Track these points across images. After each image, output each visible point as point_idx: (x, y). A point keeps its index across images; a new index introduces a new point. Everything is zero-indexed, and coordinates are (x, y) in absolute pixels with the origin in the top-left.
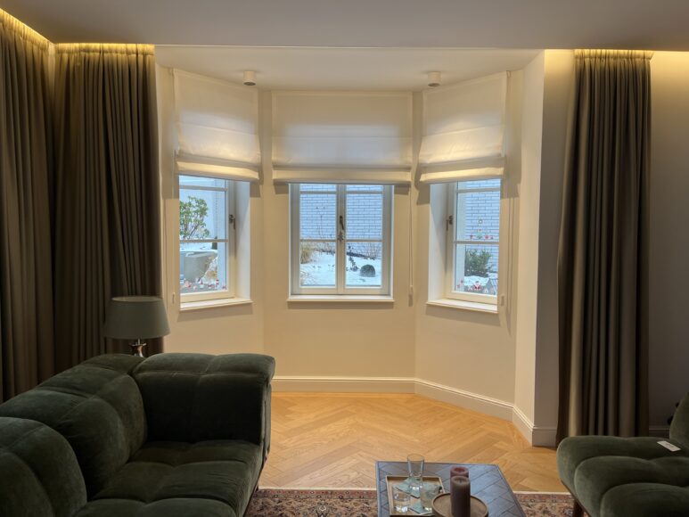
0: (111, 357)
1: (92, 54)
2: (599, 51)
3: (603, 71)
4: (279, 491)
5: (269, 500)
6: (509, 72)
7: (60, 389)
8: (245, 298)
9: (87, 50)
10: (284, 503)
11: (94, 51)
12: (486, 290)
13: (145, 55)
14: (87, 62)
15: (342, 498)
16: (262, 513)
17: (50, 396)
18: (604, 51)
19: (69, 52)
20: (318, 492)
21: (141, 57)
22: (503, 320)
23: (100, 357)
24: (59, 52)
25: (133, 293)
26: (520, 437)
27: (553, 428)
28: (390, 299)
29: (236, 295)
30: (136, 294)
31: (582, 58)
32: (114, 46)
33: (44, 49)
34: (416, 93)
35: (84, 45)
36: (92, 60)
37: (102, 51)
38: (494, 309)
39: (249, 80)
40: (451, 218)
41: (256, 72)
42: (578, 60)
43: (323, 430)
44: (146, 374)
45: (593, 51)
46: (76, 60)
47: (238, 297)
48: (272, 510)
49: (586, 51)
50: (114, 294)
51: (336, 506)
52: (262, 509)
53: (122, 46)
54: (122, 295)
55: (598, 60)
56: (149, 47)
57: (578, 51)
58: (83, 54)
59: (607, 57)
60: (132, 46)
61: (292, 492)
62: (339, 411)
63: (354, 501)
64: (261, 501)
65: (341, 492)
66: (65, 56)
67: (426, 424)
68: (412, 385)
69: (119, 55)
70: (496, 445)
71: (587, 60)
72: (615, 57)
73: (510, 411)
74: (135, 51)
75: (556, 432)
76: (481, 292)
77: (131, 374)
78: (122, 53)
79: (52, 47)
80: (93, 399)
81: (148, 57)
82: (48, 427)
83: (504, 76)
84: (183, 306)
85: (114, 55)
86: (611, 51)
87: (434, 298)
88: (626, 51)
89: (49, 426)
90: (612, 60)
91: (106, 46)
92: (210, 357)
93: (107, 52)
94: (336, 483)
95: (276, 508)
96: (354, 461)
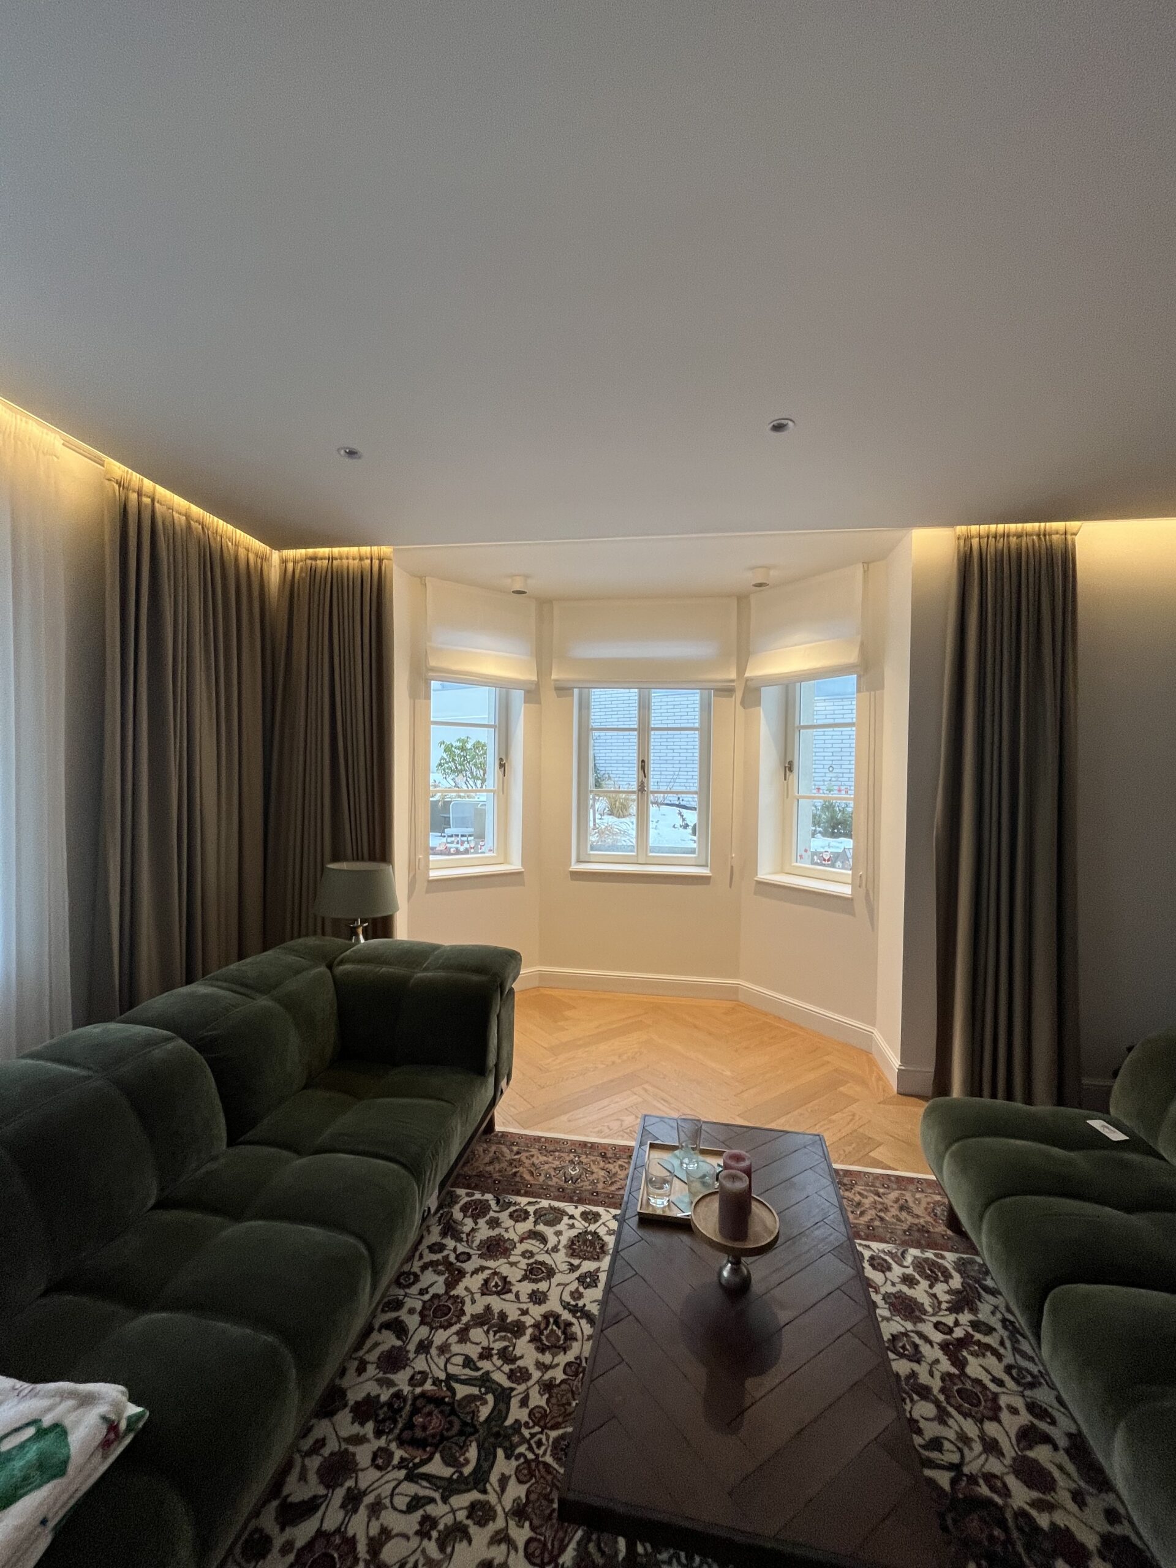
0: (312, 941)
1: (319, 562)
2: (993, 527)
3: (999, 557)
4: (521, 1136)
5: (505, 1150)
6: (867, 563)
7: (225, 985)
8: (515, 865)
9: (314, 558)
10: (523, 1156)
11: (321, 559)
12: (838, 864)
13: (381, 560)
14: (313, 571)
15: (604, 1156)
16: (489, 1168)
17: (206, 996)
18: (1001, 527)
19: (295, 562)
20: (573, 1142)
21: (376, 563)
22: (860, 907)
23: (301, 940)
24: (284, 562)
25: (358, 858)
26: (880, 1078)
27: (929, 1068)
28: (705, 871)
29: (506, 861)
30: (363, 859)
31: (968, 538)
32: (345, 550)
33: (264, 558)
34: (742, 599)
35: (311, 551)
36: (318, 571)
37: (331, 559)
38: (846, 890)
39: (518, 588)
40: (791, 763)
41: (527, 577)
42: (962, 542)
43: (603, 1047)
44: (348, 967)
45: (984, 528)
46: (302, 568)
47: (509, 864)
48: (504, 1165)
49: (974, 529)
50: (335, 859)
51: (594, 1168)
52: (491, 1163)
53: (354, 550)
54: (344, 859)
55: (992, 541)
56: (386, 550)
57: (961, 529)
58: (309, 562)
59: (1006, 535)
60: (365, 550)
61: (538, 1139)
62: (630, 1021)
63: (620, 1162)
64: (493, 1148)
65: (605, 1146)
66: (290, 566)
67: (746, 1048)
68: (735, 990)
69: (351, 561)
70: (841, 1089)
71: (975, 542)
72: (1019, 536)
73: (869, 1037)
74: (369, 555)
75: (932, 1075)
76: (833, 866)
77: (330, 967)
78: (354, 559)
79: (275, 556)
80: (263, 1001)
81: (385, 562)
82: (181, 1042)
83: (859, 570)
84: (434, 874)
85: (345, 561)
86: (1013, 527)
87: (766, 872)
88: (1037, 525)
89: (184, 1039)
90: (1013, 540)
91: (336, 551)
92: (436, 947)
93: (336, 559)
94: (600, 1132)
95: (511, 1163)
96: (634, 1099)
